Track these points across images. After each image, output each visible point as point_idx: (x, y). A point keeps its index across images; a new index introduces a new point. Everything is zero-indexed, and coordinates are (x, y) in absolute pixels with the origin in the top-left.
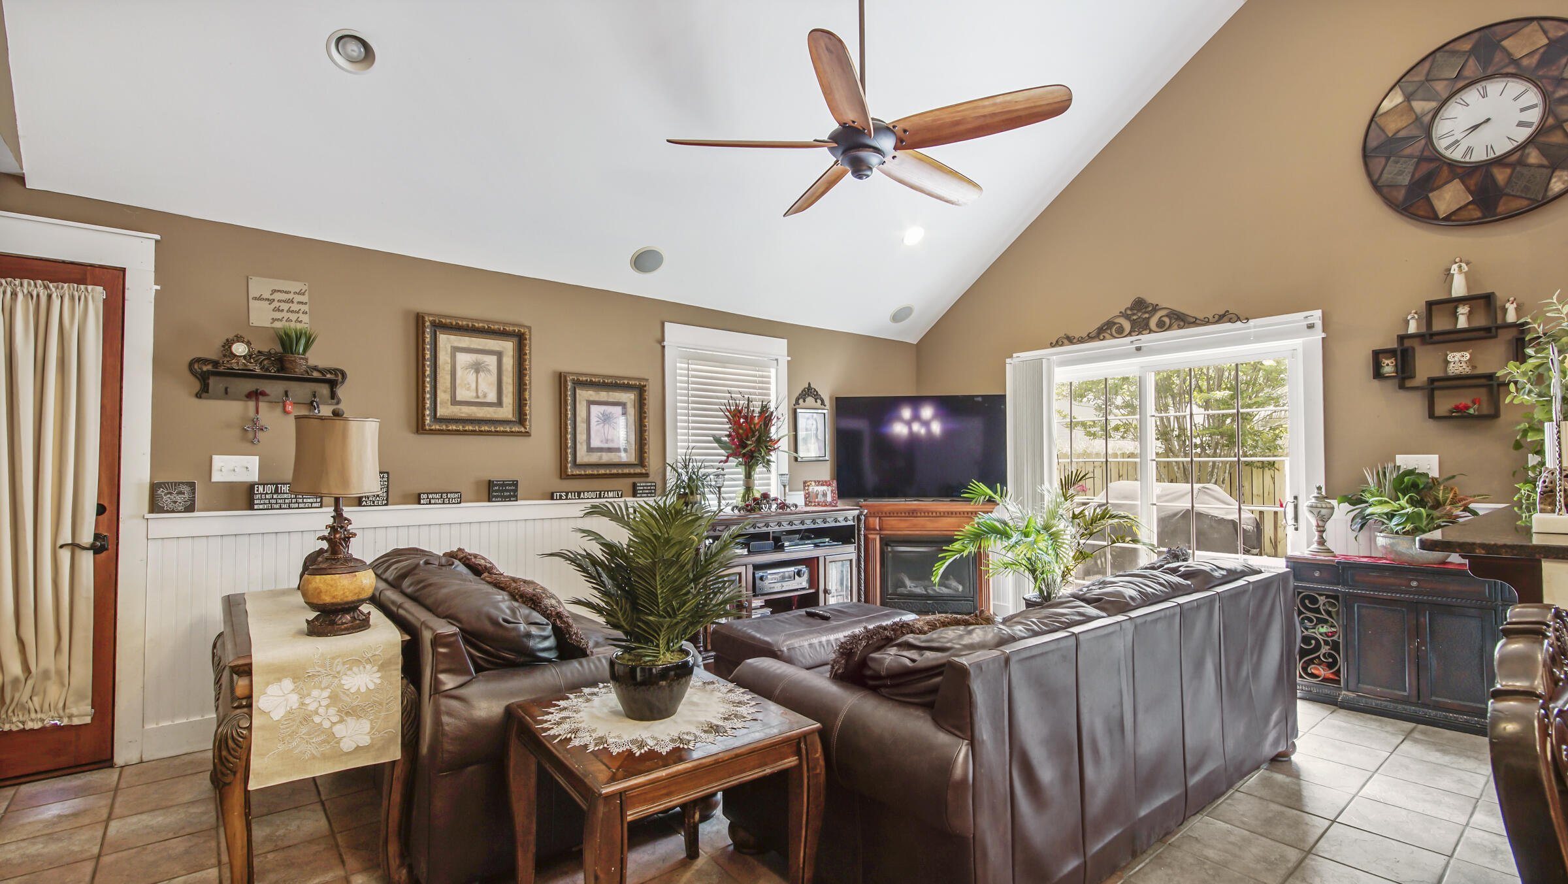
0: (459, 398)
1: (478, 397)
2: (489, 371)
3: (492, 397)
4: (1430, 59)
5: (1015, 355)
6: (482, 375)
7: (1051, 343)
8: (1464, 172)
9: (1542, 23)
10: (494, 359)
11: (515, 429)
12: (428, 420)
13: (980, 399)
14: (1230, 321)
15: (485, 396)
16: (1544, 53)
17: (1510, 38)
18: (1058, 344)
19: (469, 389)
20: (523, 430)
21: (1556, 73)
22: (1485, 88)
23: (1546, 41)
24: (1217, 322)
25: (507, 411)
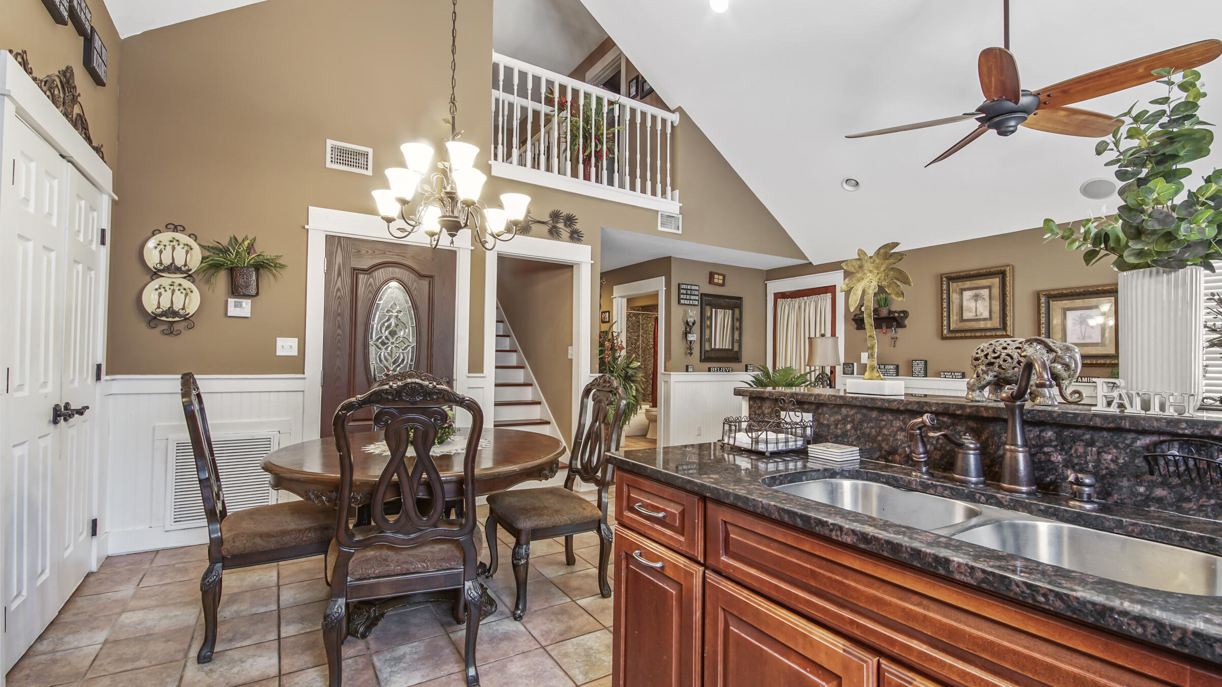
0: (965, 318)
1: (977, 316)
2: (984, 299)
3: (986, 314)
6: (979, 302)
10: (987, 291)
11: (999, 333)
12: (945, 332)
15: (981, 314)
19: (971, 312)
20: (1004, 333)
25: (996, 323)
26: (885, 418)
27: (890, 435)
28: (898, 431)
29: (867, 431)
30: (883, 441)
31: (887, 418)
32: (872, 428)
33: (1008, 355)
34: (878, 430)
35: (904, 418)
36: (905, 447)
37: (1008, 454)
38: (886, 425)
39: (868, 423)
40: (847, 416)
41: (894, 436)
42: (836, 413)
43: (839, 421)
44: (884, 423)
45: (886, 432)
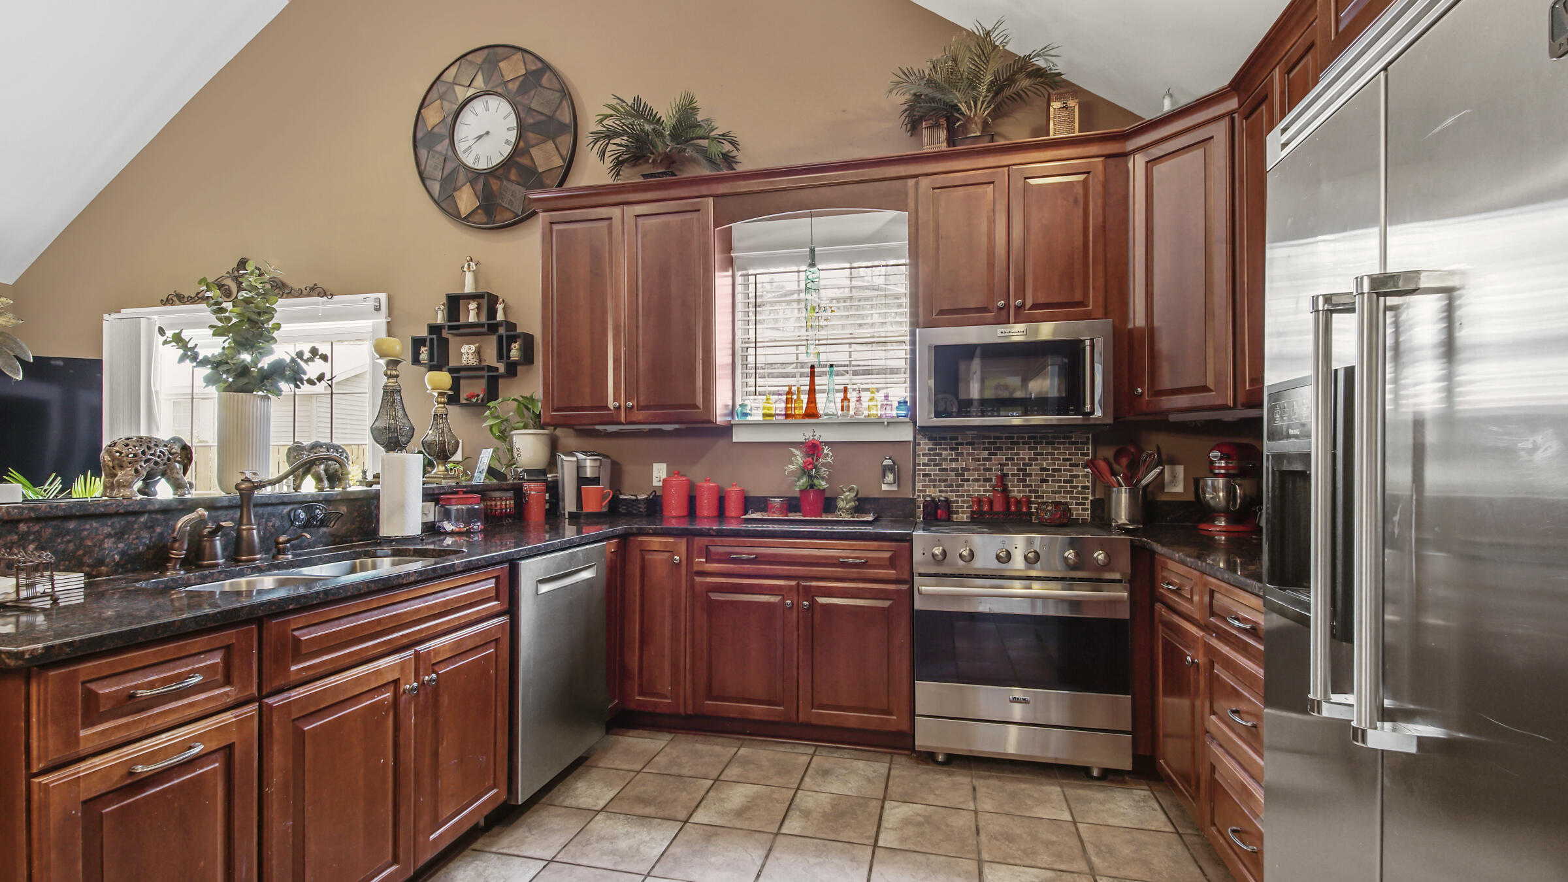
4: (458, 63)
5: (122, 310)
7: (162, 300)
8: (475, 176)
9: (525, 55)
13: (61, 363)
14: (319, 295)
16: (523, 81)
17: (505, 61)
18: (167, 302)
21: (527, 102)
22: (487, 102)
23: (524, 72)
24: (308, 295)
26: (88, 526)
27: (95, 546)
28: (105, 538)
29: (62, 547)
30: (84, 555)
31: (91, 527)
32: (69, 542)
33: (161, 452)
34: (78, 542)
35: (113, 523)
36: (114, 555)
37: (245, 533)
38: (89, 534)
39: (63, 537)
40: (28, 533)
41: (100, 545)
42: (10, 532)
43: (14, 543)
44: (86, 533)
45: (89, 543)
